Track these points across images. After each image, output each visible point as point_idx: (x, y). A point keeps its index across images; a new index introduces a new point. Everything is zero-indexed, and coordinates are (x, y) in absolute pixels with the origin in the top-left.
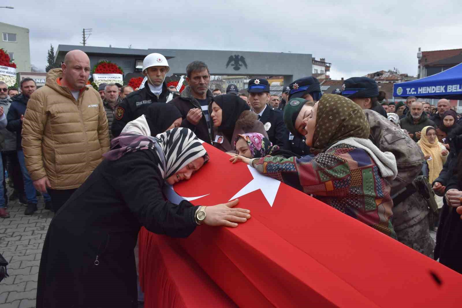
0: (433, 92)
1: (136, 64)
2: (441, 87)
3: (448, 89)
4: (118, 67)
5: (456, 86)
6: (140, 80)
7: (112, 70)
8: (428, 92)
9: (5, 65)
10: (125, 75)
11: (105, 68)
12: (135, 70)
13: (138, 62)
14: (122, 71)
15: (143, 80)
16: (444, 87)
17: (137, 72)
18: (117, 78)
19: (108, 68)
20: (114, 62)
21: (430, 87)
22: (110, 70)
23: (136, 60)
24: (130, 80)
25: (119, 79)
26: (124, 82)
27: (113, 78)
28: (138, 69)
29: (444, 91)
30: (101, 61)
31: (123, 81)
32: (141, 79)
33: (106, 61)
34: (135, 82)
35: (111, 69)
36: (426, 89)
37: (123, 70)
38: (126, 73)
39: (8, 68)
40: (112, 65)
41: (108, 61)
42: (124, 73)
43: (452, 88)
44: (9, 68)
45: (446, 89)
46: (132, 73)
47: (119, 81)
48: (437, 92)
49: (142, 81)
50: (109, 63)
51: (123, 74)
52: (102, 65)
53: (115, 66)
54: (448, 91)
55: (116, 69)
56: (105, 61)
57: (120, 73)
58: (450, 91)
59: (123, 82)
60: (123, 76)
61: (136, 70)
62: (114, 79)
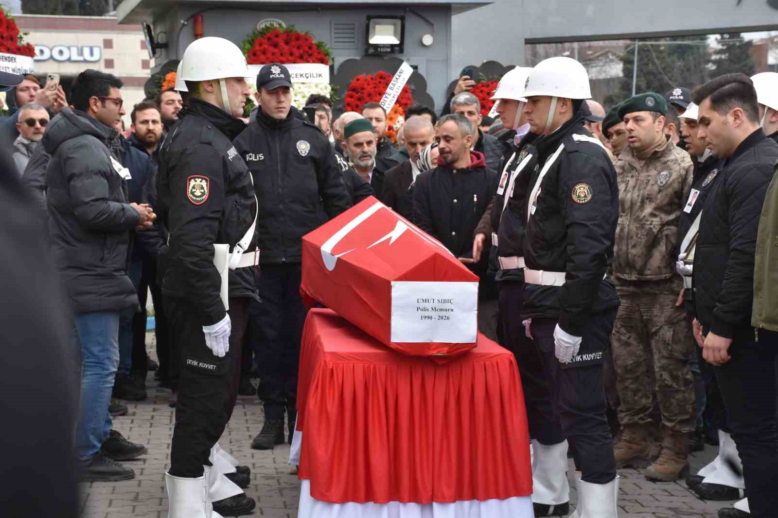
1: (371, 30)
4: (314, 42)
6: (382, 80)
7: (297, 53)
9: (9, 51)
10: (336, 67)
11: (275, 46)
12: (366, 51)
13: (379, 24)
14: (327, 54)
15: (390, 81)
17: (372, 55)
18: (312, 76)
19: (286, 47)
20: (302, 26)
22: (291, 54)
23: (369, 18)
24: (353, 82)
25: (318, 80)
26: (332, 89)
27: (301, 75)
28: (376, 46)
30: (263, 26)
31: (330, 84)
32: (384, 78)
33: (280, 25)
34: (366, 86)
35: (295, 50)
37: (330, 51)
38: (339, 61)
39: (15, 59)
40: (298, 37)
41: (284, 25)
42: (333, 59)
44: (19, 58)
46: (358, 58)
47: (317, 86)
49: (387, 85)
50: (288, 33)
51: (331, 63)
52: (269, 39)
53: (306, 38)
55: (310, 48)
56: (276, 25)
57: (323, 61)
59: (329, 88)
60: (332, 68)
61: (371, 51)
62: (304, 80)
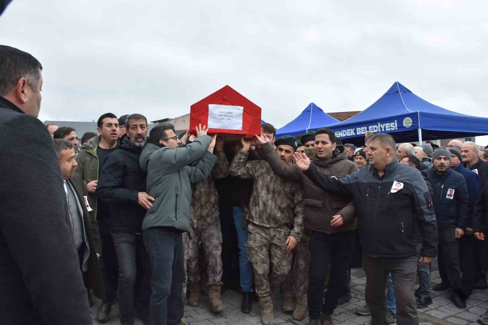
0: (344, 135)
2: (351, 129)
3: (357, 131)
5: (364, 128)
8: (340, 136)
16: (354, 129)
21: (341, 131)
29: (354, 134)
36: (338, 133)
43: (361, 131)
45: (355, 132)
48: (348, 135)
54: (358, 134)
58: (359, 133)
